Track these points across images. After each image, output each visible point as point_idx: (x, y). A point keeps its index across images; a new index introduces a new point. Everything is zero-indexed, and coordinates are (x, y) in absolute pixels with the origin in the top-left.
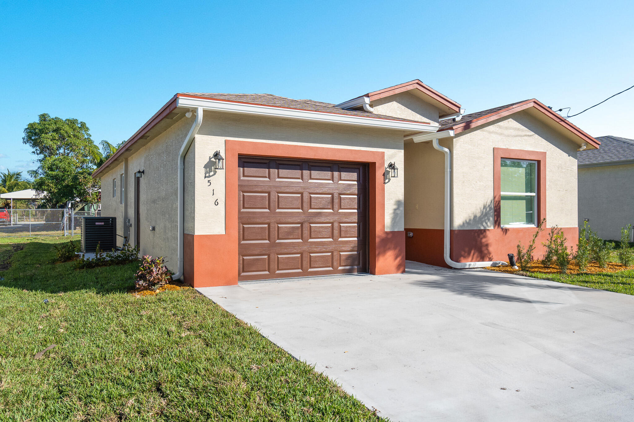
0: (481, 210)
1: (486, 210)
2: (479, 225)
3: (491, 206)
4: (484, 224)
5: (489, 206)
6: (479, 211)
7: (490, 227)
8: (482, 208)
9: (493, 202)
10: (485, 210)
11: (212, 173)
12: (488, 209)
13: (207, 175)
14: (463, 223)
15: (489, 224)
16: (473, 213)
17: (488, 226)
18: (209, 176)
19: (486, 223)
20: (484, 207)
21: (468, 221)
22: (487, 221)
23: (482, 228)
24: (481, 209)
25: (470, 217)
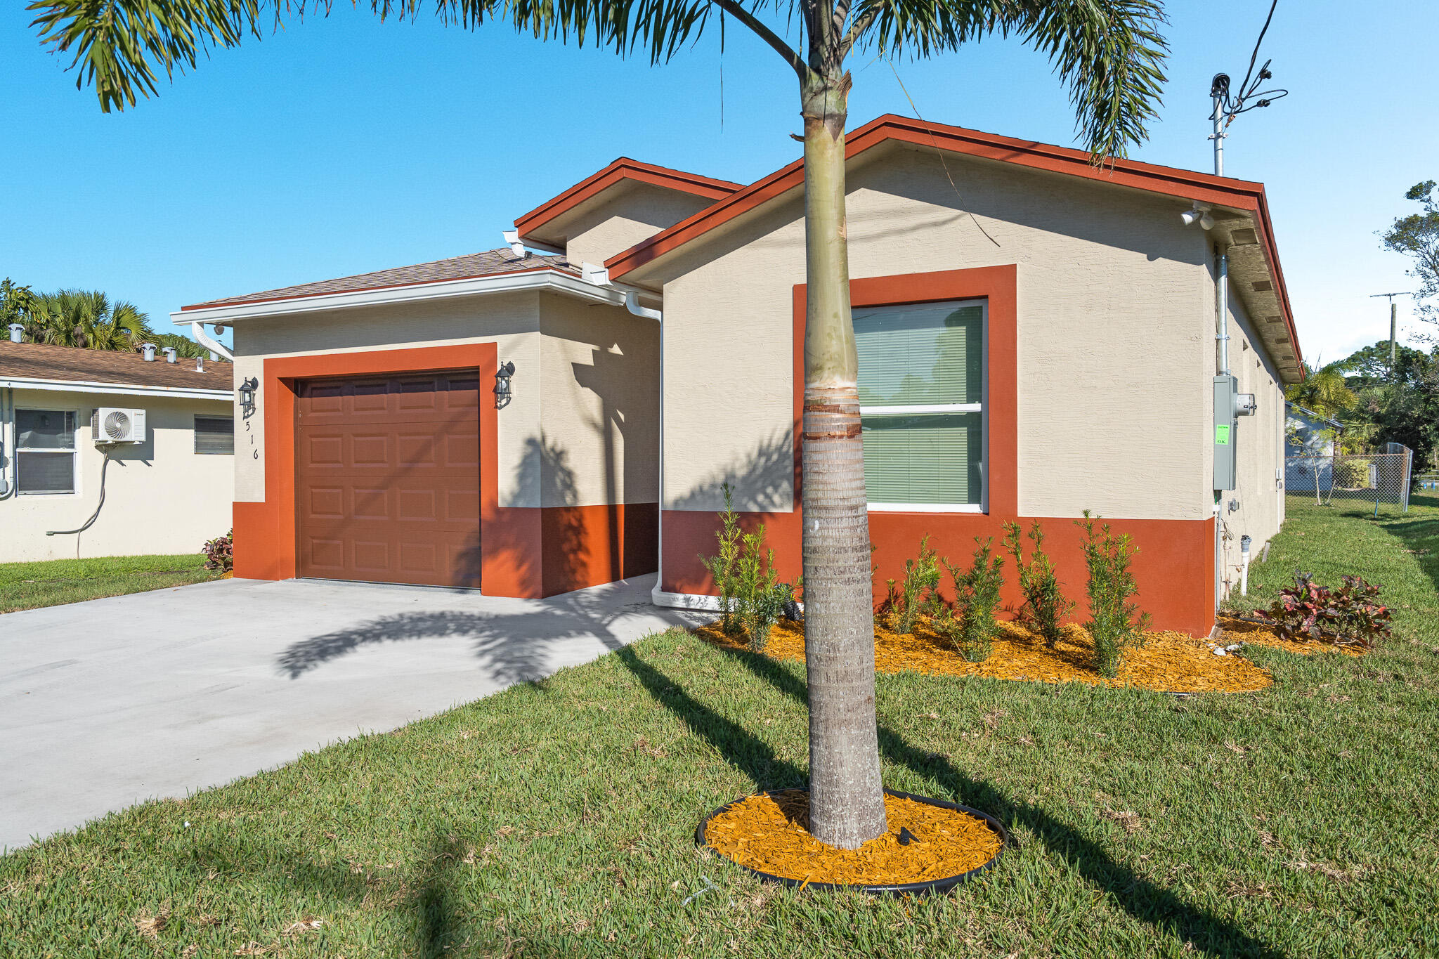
0: (750, 462)
1: (769, 458)
2: (745, 500)
3: (785, 449)
4: (760, 498)
5: (779, 449)
6: (744, 460)
7: (781, 506)
8: (755, 454)
9: (791, 435)
10: (763, 460)
11: (251, 412)
12: (775, 457)
13: (246, 415)
14: (693, 495)
15: (776, 498)
16: (724, 470)
17: (773, 503)
18: (248, 416)
19: (768, 496)
20: (761, 453)
21: (706, 487)
22: (770, 490)
23: (755, 509)
24: (749, 456)
25: (714, 477)
